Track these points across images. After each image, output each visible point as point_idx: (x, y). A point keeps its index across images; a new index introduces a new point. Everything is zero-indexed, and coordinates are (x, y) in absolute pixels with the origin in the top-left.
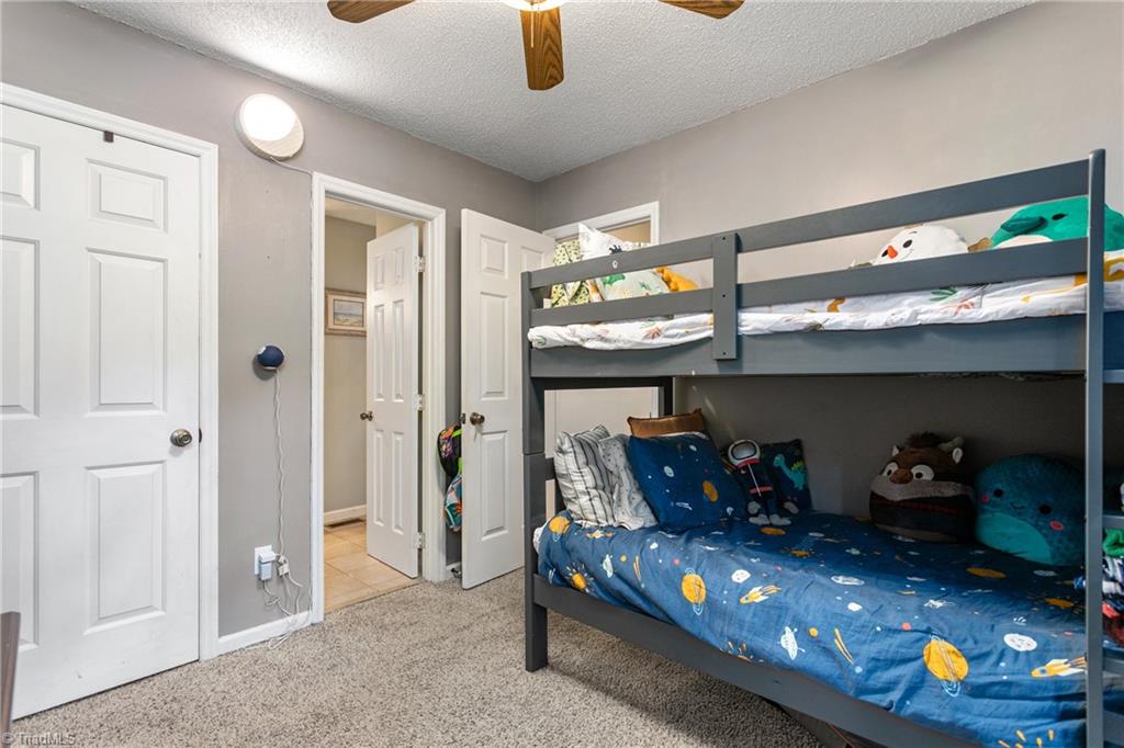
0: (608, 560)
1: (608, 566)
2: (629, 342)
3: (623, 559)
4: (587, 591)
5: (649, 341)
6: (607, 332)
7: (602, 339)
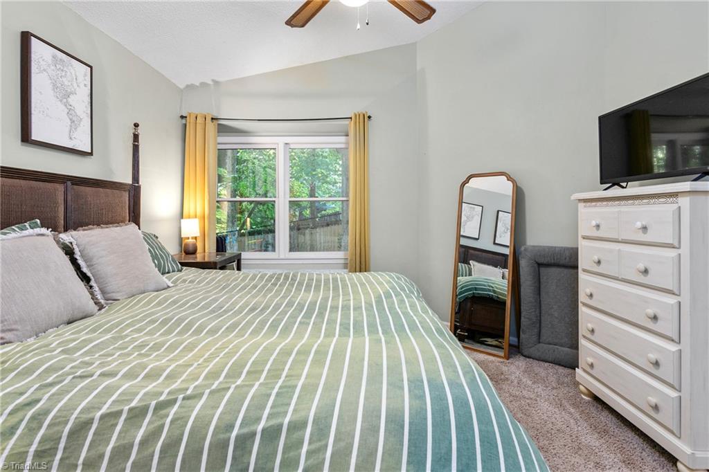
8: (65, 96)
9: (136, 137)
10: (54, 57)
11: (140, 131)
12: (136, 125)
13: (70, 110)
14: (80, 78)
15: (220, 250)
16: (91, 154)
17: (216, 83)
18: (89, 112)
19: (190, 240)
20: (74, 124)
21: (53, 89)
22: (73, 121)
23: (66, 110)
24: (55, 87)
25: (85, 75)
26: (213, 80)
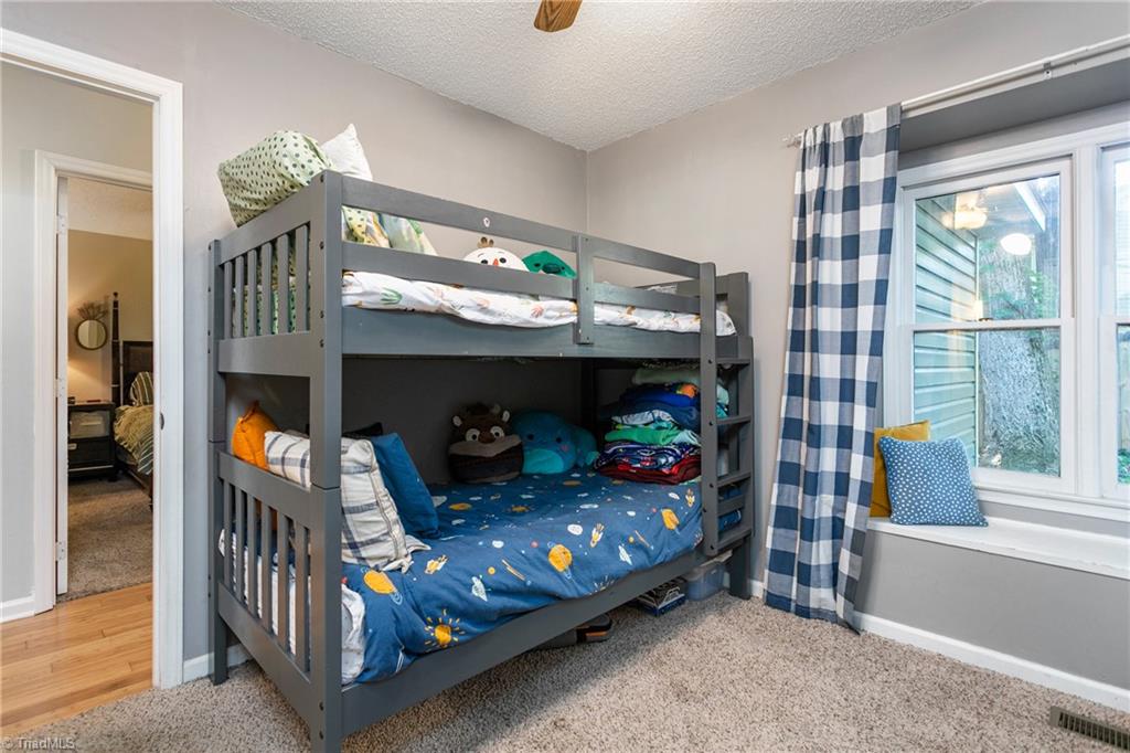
0: (477, 583)
1: (479, 591)
2: (517, 317)
3: (492, 571)
4: (456, 639)
5: (534, 320)
6: (488, 302)
7: (483, 310)
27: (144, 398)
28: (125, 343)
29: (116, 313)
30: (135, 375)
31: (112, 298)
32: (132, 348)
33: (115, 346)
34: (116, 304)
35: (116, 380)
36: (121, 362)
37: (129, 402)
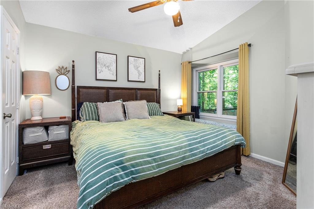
8: (137, 68)
9: (159, 75)
10: (134, 59)
11: (161, 73)
12: (159, 71)
13: (139, 71)
14: (141, 63)
15: (193, 111)
16: (145, 82)
17: (191, 49)
18: (144, 71)
19: (180, 107)
20: (139, 75)
21: (134, 68)
22: (139, 74)
23: (137, 72)
24: (134, 66)
25: (143, 61)
26: (189, 48)
27: (86, 116)
28: (77, 87)
29: (73, 71)
30: (82, 103)
31: (72, 63)
32: (81, 90)
33: (73, 89)
34: (73, 66)
35: (73, 106)
36: (76, 96)
37: (79, 119)
